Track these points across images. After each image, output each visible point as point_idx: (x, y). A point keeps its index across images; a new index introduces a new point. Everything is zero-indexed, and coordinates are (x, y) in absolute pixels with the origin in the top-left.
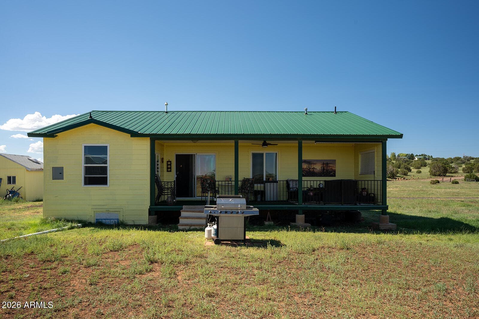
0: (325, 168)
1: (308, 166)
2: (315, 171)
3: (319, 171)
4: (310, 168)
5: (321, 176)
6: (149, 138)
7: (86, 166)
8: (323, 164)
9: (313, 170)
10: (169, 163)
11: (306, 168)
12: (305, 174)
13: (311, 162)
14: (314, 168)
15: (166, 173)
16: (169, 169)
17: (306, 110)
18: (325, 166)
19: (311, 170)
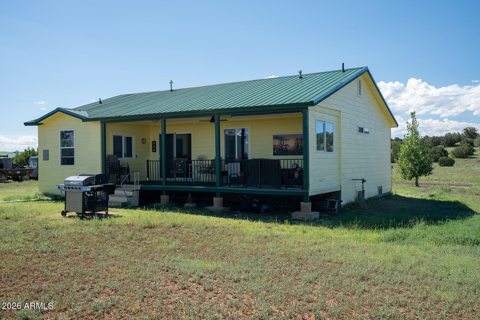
0: (299, 144)
1: (280, 143)
2: (289, 148)
3: (293, 148)
4: (282, 145)
5: (295, 154)
6: (100, 121)
7: (62, 149)
8: (297, 139)
9: (286, 148)
10: (154, 143)
11: (278, 145)
12: (277, 151)
13: (284, 137)
14: (286, 145)
15: (152, 154)
16: (154, 150)
17: (300, 72)
18: (299, 142)
19: (284, 147)
